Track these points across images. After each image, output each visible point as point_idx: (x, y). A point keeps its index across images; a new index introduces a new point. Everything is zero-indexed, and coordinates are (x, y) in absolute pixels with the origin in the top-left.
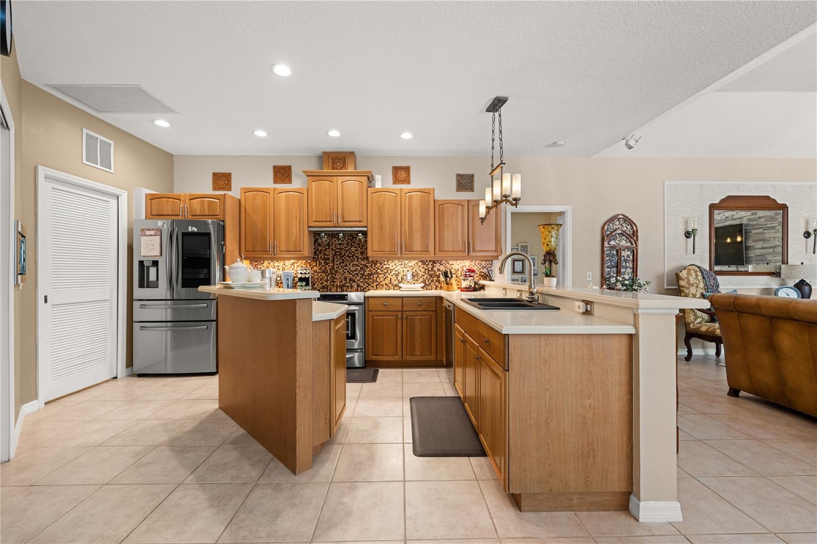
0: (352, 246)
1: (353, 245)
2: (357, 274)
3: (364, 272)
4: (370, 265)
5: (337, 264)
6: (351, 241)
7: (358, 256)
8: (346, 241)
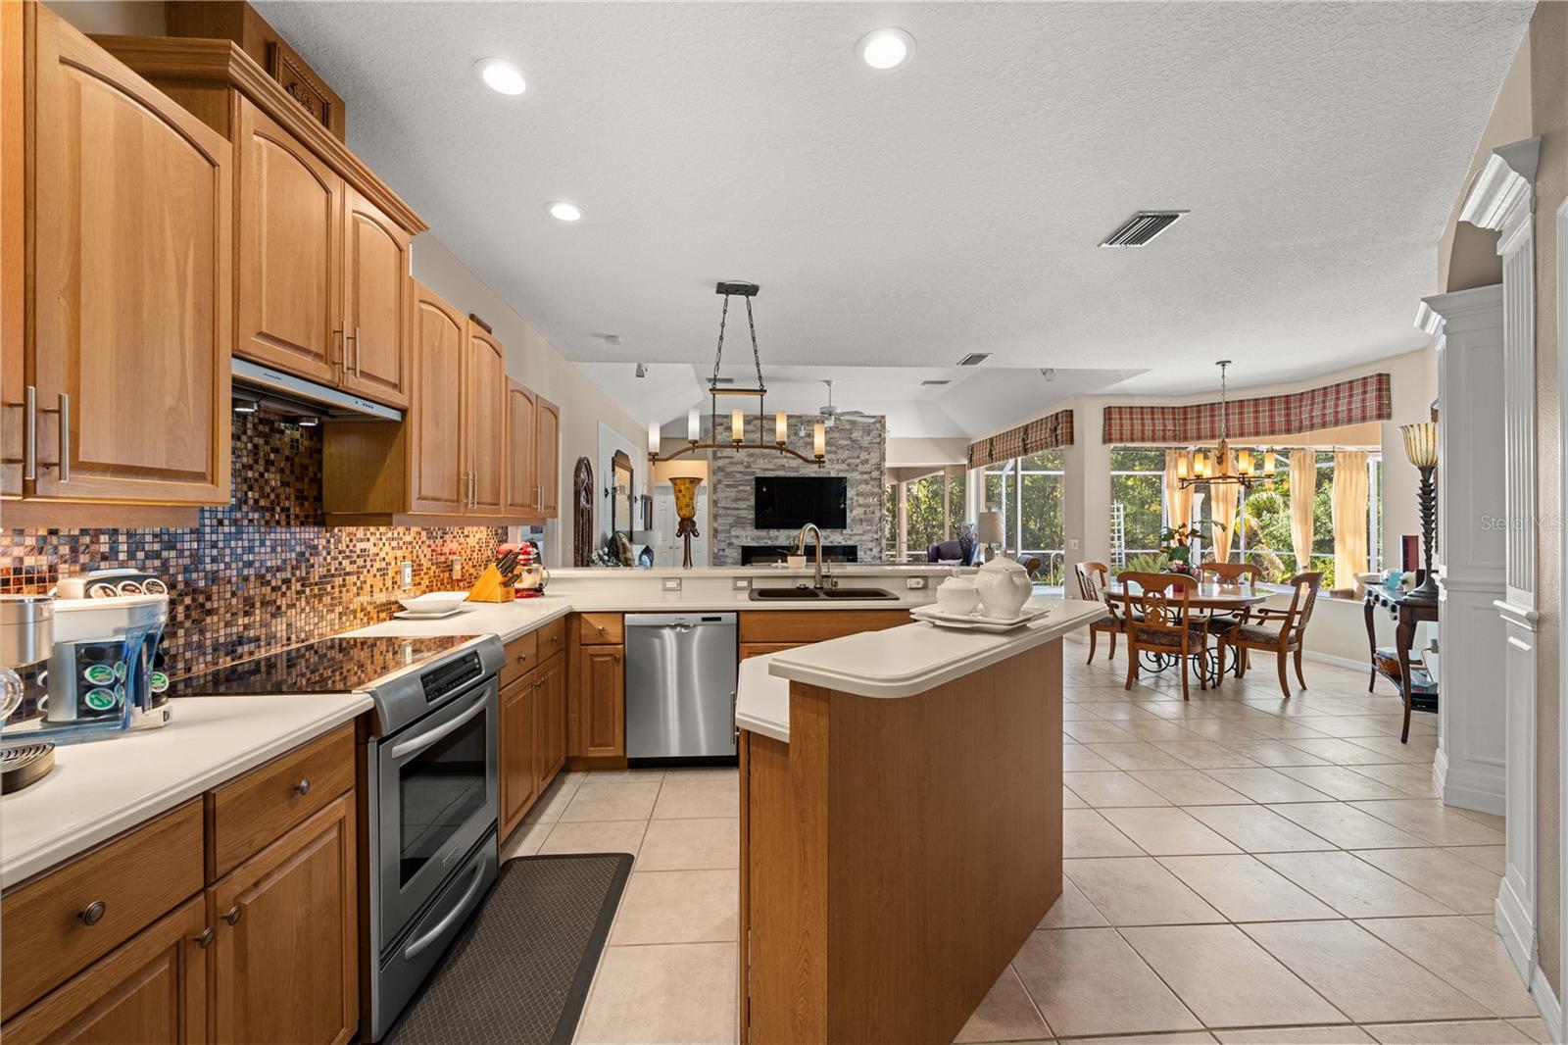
0: (269, 463)
1: (272, 463)
2: (286, 581)
3: (308, 573)
4: (324, 542)
5: (214, 545)
6: (267, 443)
7: (288, 509)
8: (250, 439)
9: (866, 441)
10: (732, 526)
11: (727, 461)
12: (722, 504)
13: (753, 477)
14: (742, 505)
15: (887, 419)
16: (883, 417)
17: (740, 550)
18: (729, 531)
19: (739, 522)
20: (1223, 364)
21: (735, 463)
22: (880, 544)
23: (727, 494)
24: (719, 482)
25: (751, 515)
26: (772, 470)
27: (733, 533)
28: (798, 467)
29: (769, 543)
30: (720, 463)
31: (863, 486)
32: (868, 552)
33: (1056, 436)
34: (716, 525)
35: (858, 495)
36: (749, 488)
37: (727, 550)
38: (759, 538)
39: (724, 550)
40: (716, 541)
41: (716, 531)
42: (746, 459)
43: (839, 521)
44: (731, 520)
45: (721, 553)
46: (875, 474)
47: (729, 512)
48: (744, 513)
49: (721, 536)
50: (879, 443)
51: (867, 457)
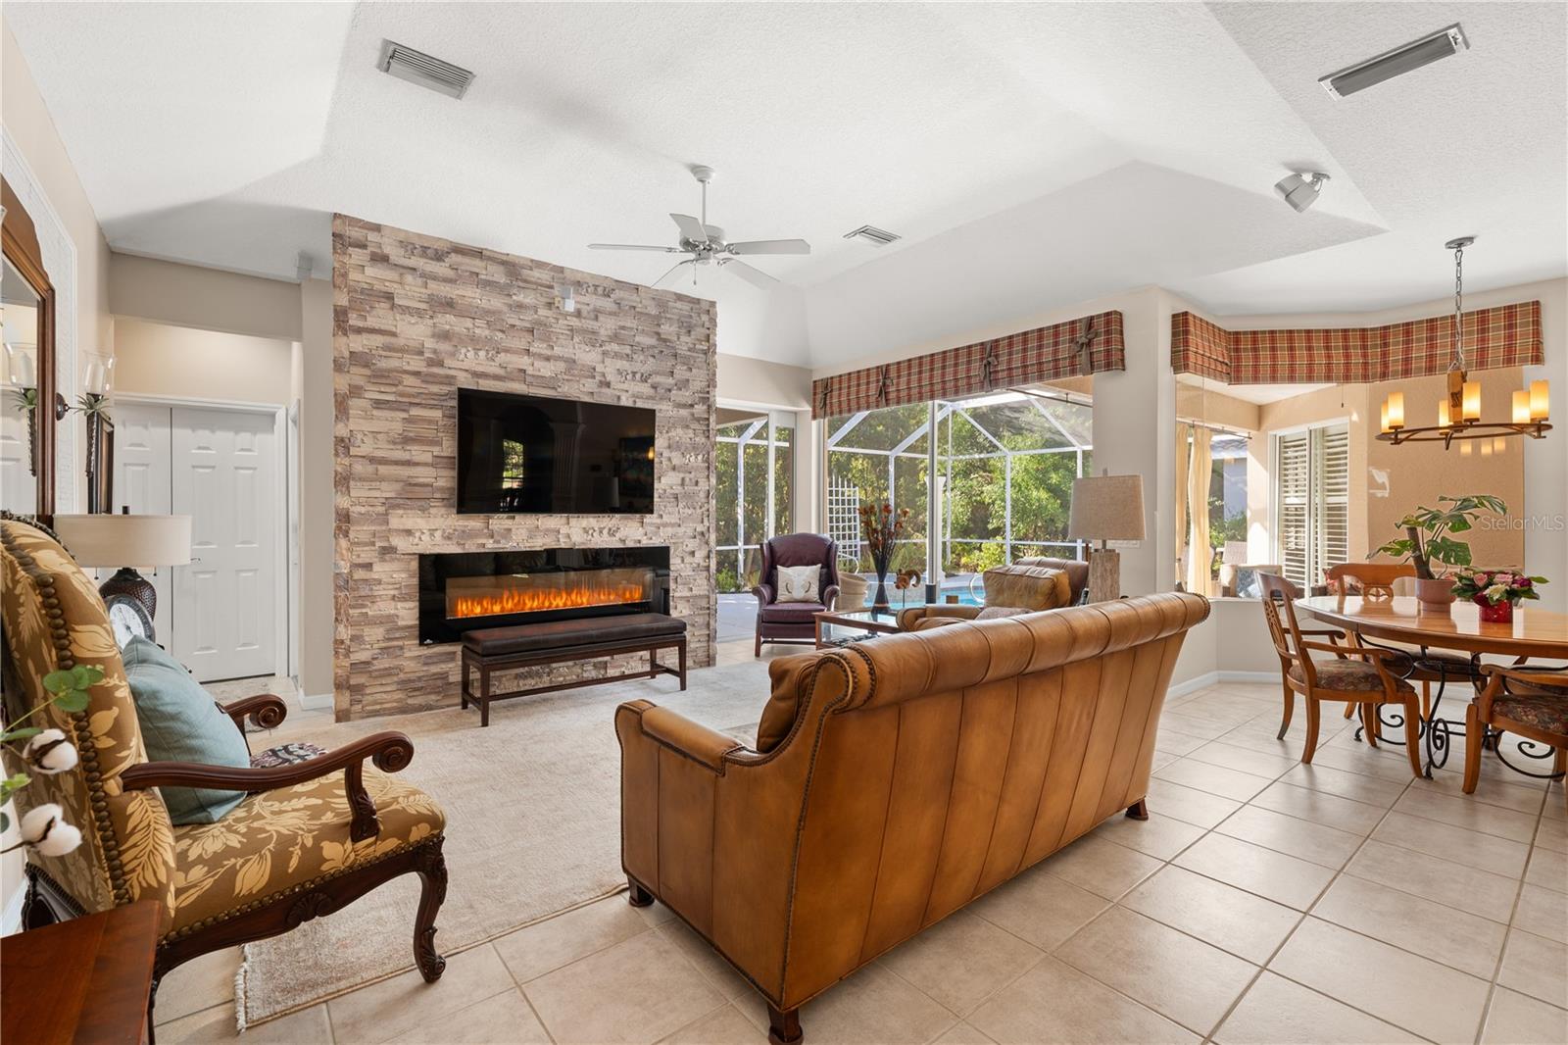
9: (684, 344)
10: (391, 505)
11: (378, 340)
12: (366, 449)
13: (454, 389)
14: (418, 453)
15: (719, 308)
16: (713, 304)
17: (415, 565)
18: (384, 519)
19: (412, 496)
20: (1459, 244)
21: (403, 350)
22: (707, 543)
23: (375, 426)
24: (355, 391)
25: (446, 479)
26: (496, 377)
27: (395, 522)
28: (555, 378)
29: (490, 546)
30: (358, 343)
31: (680, 431)
32: (688, 559)
33: (1091, 354)
34: (344, 502)
35: (669, 447)
36: (437, 414)
37: (376, 568)
38: (466, 535)
39: (368, 566)
40: (343, 543)
41: (344, 518)
42: (430, 344)
43: (637, 498)
44: (388, 490)
45: (360, 574)
46: (700, 409)
47: (383, 469)
48: (424, 475)
49: (359, 532)
50: (705, 353)
51: (687, 375)
